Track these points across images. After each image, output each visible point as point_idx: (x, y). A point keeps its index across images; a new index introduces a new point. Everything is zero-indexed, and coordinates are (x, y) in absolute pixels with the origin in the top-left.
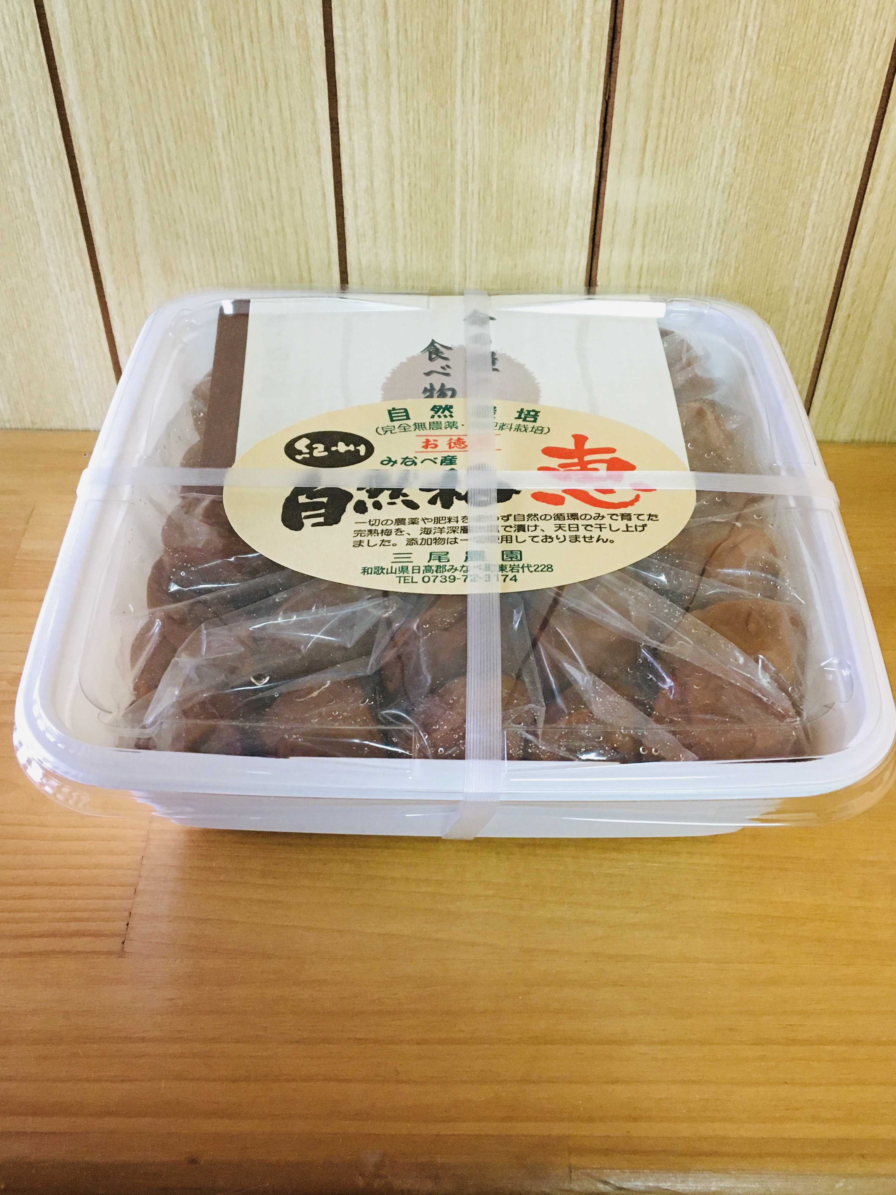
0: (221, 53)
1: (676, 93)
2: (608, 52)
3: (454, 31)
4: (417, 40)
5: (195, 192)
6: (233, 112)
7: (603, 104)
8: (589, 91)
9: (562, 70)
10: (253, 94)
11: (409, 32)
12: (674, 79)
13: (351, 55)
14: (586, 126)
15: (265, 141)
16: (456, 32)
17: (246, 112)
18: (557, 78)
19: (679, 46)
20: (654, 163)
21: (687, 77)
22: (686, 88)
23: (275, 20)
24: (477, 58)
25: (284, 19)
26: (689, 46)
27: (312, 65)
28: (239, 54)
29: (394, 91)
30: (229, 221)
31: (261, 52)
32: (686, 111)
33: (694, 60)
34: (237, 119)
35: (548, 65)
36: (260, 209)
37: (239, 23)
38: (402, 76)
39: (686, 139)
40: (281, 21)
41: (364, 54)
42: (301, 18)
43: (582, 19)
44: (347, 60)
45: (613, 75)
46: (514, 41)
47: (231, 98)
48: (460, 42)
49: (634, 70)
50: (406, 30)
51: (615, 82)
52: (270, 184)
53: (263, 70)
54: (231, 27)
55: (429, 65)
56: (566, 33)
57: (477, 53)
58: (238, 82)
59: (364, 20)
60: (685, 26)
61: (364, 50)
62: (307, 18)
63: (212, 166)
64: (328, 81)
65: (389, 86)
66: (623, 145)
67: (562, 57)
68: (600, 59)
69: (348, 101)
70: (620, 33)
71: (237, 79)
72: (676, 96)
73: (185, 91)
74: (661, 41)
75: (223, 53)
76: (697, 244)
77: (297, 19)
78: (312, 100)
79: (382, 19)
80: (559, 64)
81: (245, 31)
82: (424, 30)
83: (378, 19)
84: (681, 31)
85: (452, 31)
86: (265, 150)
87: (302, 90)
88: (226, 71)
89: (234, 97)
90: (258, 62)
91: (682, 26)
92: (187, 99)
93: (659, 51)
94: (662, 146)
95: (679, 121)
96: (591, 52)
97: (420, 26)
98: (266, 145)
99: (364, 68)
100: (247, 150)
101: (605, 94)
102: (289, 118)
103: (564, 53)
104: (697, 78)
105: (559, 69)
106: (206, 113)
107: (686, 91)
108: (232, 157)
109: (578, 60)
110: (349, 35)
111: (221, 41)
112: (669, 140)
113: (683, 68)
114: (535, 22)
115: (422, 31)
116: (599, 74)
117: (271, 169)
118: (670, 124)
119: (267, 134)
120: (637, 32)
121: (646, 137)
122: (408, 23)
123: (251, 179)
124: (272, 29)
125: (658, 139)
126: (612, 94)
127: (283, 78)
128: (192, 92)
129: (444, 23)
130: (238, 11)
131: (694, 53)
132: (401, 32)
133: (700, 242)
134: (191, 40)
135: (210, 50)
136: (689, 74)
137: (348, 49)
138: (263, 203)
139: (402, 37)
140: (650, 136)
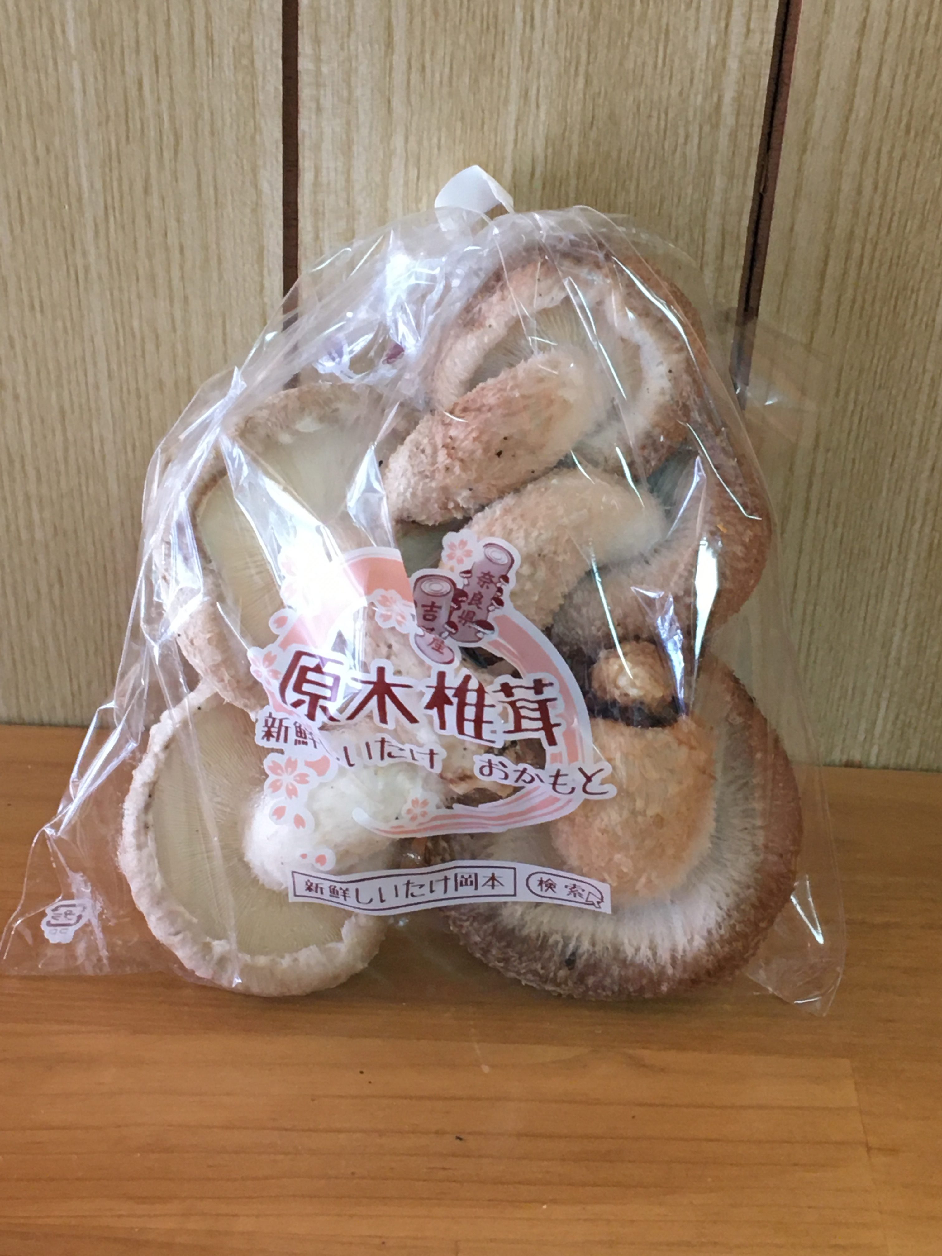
0: (102, 88)
1: (881, 185)
2: (765, 115)
3: (505, 70)
4: (441, 82)
5: (38, 316)
6: (115, 184)
7: (754, 200)
8: (731, 177)
9: (685, 143)
10: (153, 157)
11: (428, 71)
12: (878, 163)
13: (327, 102)
14: (723, 235)
15: (169, 235)
16: (509, 74)
17: (139, 186)
18: (678, 154)
19: (888, 110)
20: (840, 297)
21: (901, 161)
22: (898, 178)
23: (200, 40)
24: (542, 115)
25: (216, 37)
26: (905, 112)
27: (258, 116)
28: (133, 92)
29: (397, 163)
30: (95, 364)
31: (171, 89)
32: (896, 218)
33: (912, 133)
34: (122, 197)
35: (662, 133)
36: (150, 347)
37: (137, 42)
38: (412, 139)
39: (894, 262)
40: (210, 40)
41: (349, 102)
42: (244, 38)
43: (724, 61)
44: (319, 110)
45: (773, 153)
46: (606, 93)
47: (115, 164)
48: (515, 90)
49: (809, 147)
50: (423, 67)
51: (777, 165)
52: (172, 305)
53: (172, 118)
54: (122, 47)
55: (459, 124)
56: (696, 81)
57: (543, 108)
58: (128, 137)
59: (352, 48)
60: (899, 79)
61: (350, 93)
62: (255, 40)
63: (72, 272)
64: (285, 143)
65: (389, 155)
66: (787, 266)
67: (687, 122)
68: (752, 126)
69: (316, 177)
70: (788, 85)
71: (128, 131)
72: (880, 191)
73: (35, 147)
74: (857, 101)
75: (105, 88)
76: (911, 435)
77: (237, 40)
78: (254, 170)
79: (383, 47)
80: (682, 132)
81: (146, 58)
82: (455, 66)
83: (376, 47)
84: (892, 87)
85: (501, 71)
86: (167, 249)
87: (238, 156)
88: (108, 117)
89: (119, 162)
90: (164, 106)
91: (893, 79)
92: (37, 160)
93: (853, 116)
94: (852, 272)
95: (884, 231)
96: (738, 114)
97: (448, 60)
98: (169, 241)
99: (348, 123)
100: (136, 250)
101: (758, 182)
102: (213, 200)
103: (691, 113)
104: (918, 165)
105: (681, 140)
106: (68, 186)
107: (897, 184)
108: (108, 258)
109: (715, 127)
110: (325, 69)
111: (104, 70)
112: (866, 262)
113: (893, 147)
114: (644, 64)
115: (451, 68)
116: (750, 150)
117: (176, 282)
118: (869, 236)
119: (172, 224)
120: (817, 86)
121: (827, 256)
122: (428, 56)
123: (139, 297)
124: (193, 53)
125: (847, 259)
126: (770, 183)
127: (207, 133)
128: (48, 150)
129: (489, 59)
130: (137, 23)
131: (913, 123)
132: (414, 70)
133: (916, 432)
134: (51, 63)
135: (84, 82)
136: (903, 158)
137: (322, 92)
138: (157, 337)
139: (415, 77)
140: (832, 253)
